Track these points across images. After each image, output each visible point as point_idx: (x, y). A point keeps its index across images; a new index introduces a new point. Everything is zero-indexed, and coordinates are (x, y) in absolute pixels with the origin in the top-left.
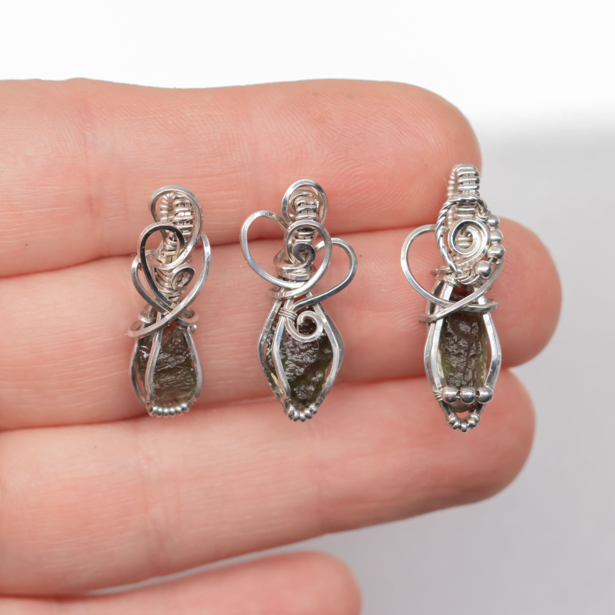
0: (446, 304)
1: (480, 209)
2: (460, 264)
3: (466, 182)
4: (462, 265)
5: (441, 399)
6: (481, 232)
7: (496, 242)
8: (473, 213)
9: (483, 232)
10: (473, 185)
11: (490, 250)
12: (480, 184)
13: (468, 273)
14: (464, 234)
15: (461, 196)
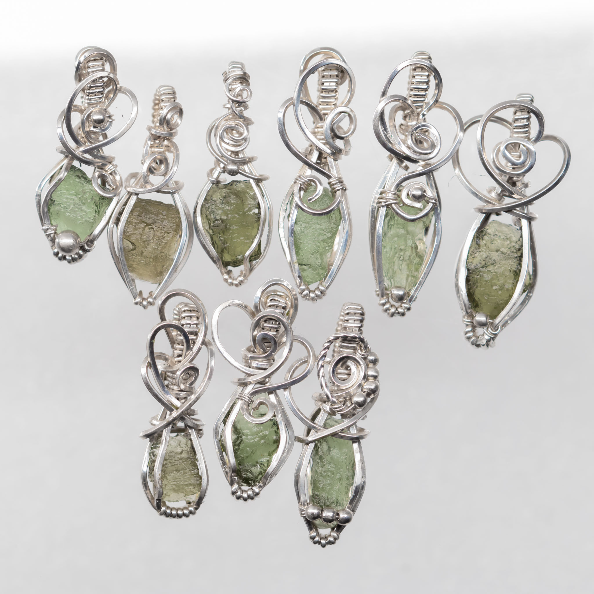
0: (319, 429)
1: (361, 346)
2: (337, 395)
3: (351, 320)
4: (338, 395)
5: (305, 515)
6: (359, 367)
7: (373, 378)
8: (355, 349)
9: (361, 367)
10: (357, 323)
11: (366, 384)
12: (364, 323)
13: (343, 403)
14: (344, 367)
15: (344, 333)
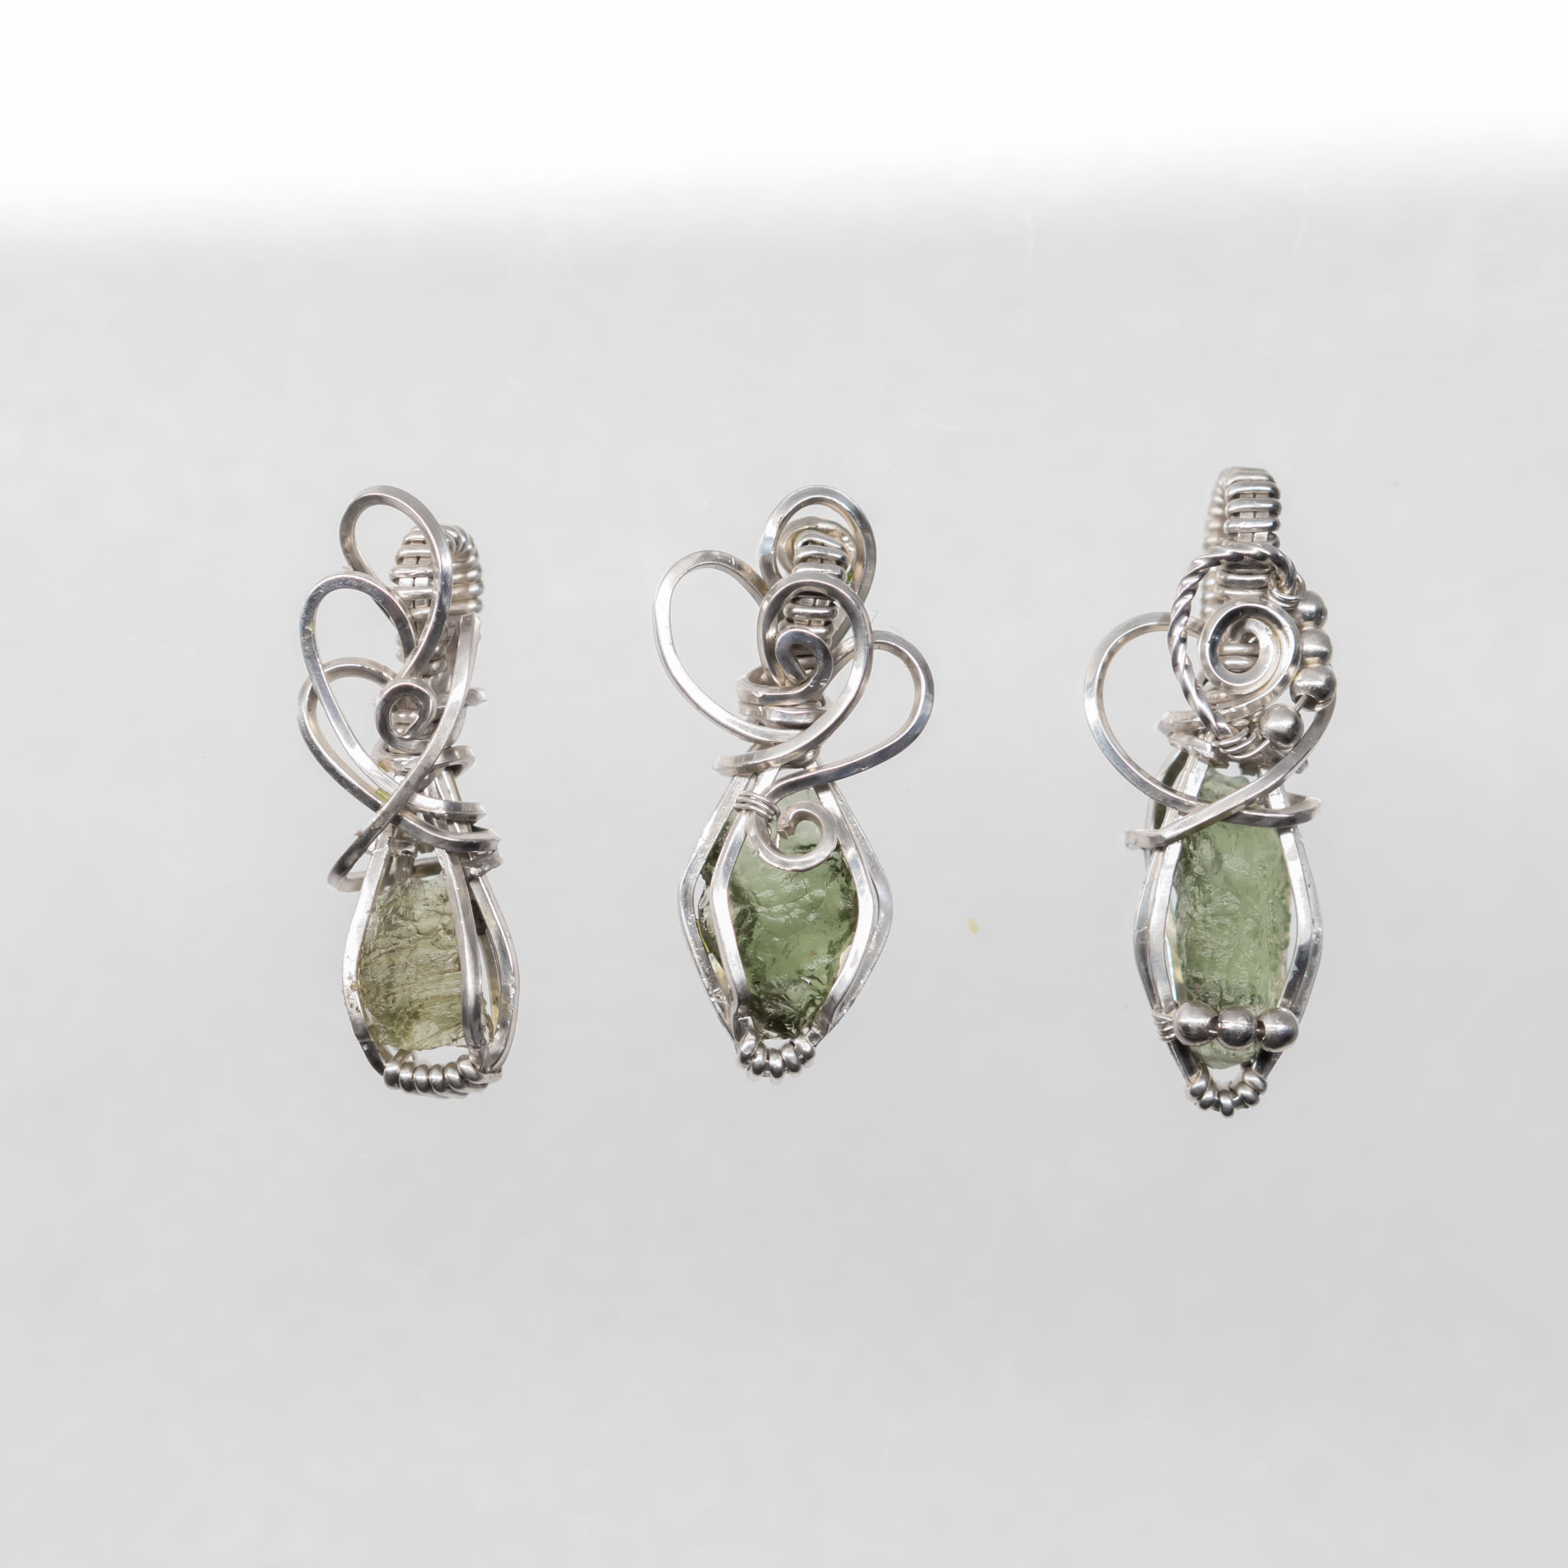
0: (1190, 806)
1: (1278, 578)
2: (1227, 711)
3: (1246, 511)
4: (1231, 713)
5: (1172, 1035)
6: (1279, 632)
7: (1316, 659)
8: (1262, 587)
9: (1285, 633)
10: (1262, 520)
11: (1300, 677)
12: (1280, 518)
13: (1245, 732)
14: (1239, 637)
15: (1232, 547)
